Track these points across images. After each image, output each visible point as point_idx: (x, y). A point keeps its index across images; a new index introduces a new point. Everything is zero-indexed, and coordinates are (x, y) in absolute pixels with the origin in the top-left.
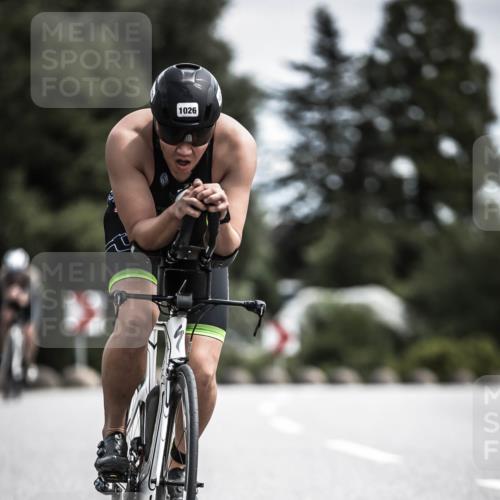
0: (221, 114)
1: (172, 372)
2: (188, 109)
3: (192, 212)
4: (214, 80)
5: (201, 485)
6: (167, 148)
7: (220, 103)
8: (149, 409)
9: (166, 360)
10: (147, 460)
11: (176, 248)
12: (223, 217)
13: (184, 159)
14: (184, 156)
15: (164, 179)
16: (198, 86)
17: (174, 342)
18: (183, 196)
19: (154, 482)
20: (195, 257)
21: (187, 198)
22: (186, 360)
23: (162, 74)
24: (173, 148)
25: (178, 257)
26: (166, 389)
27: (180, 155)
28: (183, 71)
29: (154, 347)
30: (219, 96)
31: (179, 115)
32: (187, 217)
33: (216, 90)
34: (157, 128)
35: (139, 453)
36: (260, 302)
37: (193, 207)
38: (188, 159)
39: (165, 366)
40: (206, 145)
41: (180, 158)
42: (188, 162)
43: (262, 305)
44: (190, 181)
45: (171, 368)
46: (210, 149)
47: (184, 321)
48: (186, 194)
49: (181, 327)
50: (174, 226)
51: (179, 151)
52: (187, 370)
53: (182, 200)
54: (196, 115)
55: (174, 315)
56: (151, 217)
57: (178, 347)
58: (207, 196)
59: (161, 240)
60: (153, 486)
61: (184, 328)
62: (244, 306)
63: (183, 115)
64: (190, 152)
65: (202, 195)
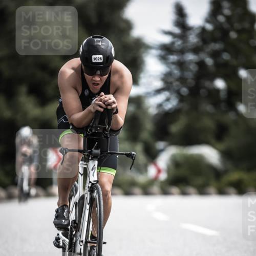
0: (114, 60)
1: (91, 187)
2: (98, 58)
3: (100, 109)
4: (110, 44)
5: (105, 243)
6: (88, 77)
7: (113, 55)
8: (80, 205)
9: (88, 181)
10: (78, 231)
11: (92, 127)
12: (115, 111)
13: (96, 83)
14: (96, 81)
15: (87, 92)
16: (103, 47)
17: (92, 173)
18: (95, 101)
19: (82, 241)
20: (101, 131)
21: (97, 102)
22: (97, 182)
23: (85, 41)
24: (91, 77)
25: (93, 131)
26: (88, 196)
27: (95, 81)
28: (95, 39)
29: (82, 175)
30: (113, 51)
31: (93, 61)
32: (97, 111)
33: (111, 49)
34: (83, 67)
35: (75, 228)
37: (100, 106)
38: (99, 83)
39: (87, 185)
40: (107, 76)
41: (94, 82)
42: (98, 84)
43: (134, 154)
44: (99, 94)
45: (90, 186)
46: (109, 77)
47: (96, 162)
48: (97, 100)
49: (95, 165)
50: (91, 116)
51: (94, 79)
52: (97, 186)
53: (94, 103)
54: (102, 61)
55: (91, 160)
56: (80, 111)
57: (93, 175)
58: (107, 101)
59: (84, 123)
60: (81, 244)
61: (96, 166)
62: (125, 154)
63: (95, 61)
64: (99, 79)
65: (104, 100)
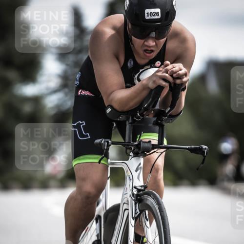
2: (153, 13)
6: (137, 42)
7: (175, 8)
13: (149, 49)
14: (150, 47)
17: (135, 174)
22: (145, 187)
27: (147, 46)
30: (175, 3)
31: (147, 18)
36: (204, 147)
38: (152, 49)
40: (165, 38)
41: (146, 48)
42: (152, 51)
47: (142, 160)
49: (140, 164)
51: (146, 43)
54: (159, 17)
55: (134, 157)
57: (138, 178)
58: (176, 72)
59: (132, 104)
61: (142, 165)
62: (188, 149)
63: (149, 17)
64: (154, 44)
65: (172, 71)
